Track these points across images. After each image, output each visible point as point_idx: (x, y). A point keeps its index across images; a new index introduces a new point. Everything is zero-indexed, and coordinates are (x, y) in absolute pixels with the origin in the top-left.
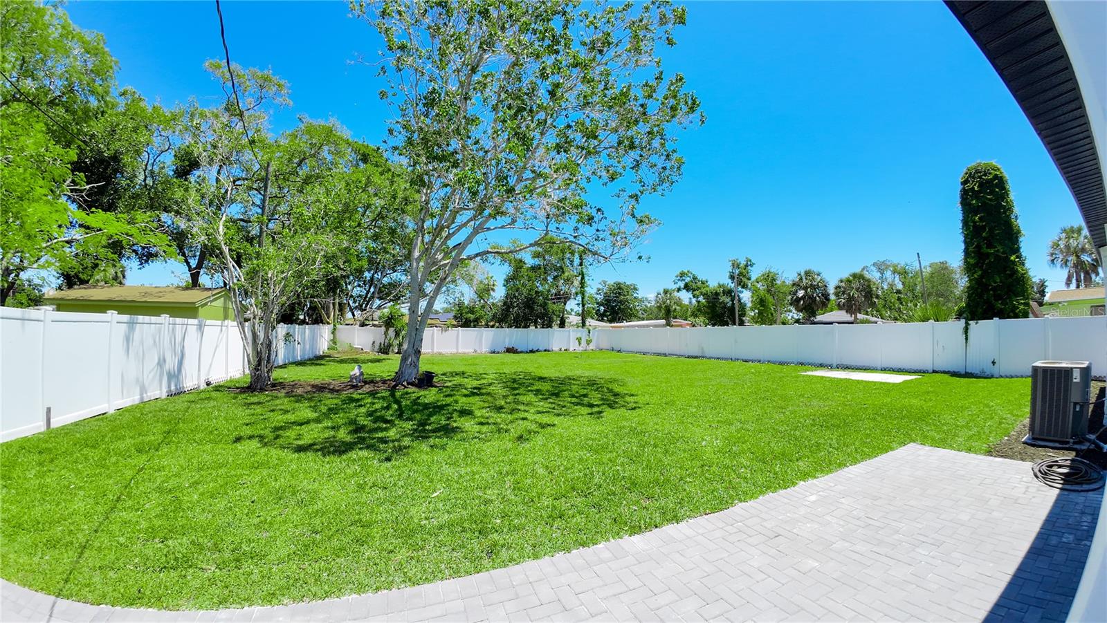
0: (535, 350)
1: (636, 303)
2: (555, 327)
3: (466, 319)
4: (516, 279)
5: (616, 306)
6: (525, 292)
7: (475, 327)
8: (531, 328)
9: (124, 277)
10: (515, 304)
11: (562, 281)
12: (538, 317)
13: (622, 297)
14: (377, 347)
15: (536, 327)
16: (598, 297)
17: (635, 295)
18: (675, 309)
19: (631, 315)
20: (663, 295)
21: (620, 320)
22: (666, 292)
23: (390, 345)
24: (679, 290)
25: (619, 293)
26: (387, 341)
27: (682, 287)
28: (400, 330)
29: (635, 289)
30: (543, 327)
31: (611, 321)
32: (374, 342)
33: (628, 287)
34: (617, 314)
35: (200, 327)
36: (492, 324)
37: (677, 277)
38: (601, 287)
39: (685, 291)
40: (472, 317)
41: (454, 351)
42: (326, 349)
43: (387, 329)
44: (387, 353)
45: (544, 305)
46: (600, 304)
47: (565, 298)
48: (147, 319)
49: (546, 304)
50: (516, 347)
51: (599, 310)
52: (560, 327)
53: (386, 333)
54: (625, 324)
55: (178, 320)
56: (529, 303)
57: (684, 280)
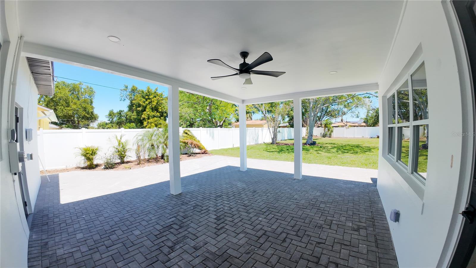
9: (252, 116)
14: (322, 135)
23: (326, 135)
26: (325, 132)
28: (330, 129)
32: (321, 133)
35: (262, 130)
41: (352, 137)
42: (305, 136)
43: (325, 128)
48: (250, 128)
53: (325, 130)
55: (257, 128)
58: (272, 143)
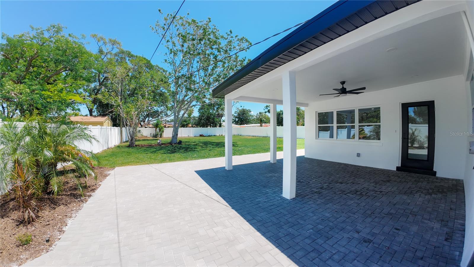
0: (210, 135)
1: (250, 117)
2: (218, 127)
3: (183, 124)
4: (203, 109)
5: (243, 118)
6: (206, 114)
7: (186, 127)
8: (208, 127)
10: (203, 119)
11: (220, 110)
12: (211, 123)
13: (245, 115)
14: (152, 135)
15: (210, 127)
16: (235, 115)
17: (250, 114)
18: (264, 120)
19: (248, 122)
20: (259, 114)
21: (244, 124)
22: (260, 113)
23: (157, 135)
24: (266, 112)
25: (244, 113)
26: (156, 133)
27: (267, 111)
28: (161, 129)
29: (250, 111)
30: (213, 127)
31: (241, 124)
32: (151, 134)
33: (247, 110)
34: (243, 121)
36: (194, 126)
37: (265, 107)
38: (237, 111)
39: (268, 113)
40: (185, 123)
41: (181, 136)
43: (156, 129)
44: (156, 138)
45: (213, 119)
46: (236, 117)
47: (221, 116)
49: (214, 119)
50: (203, 135)
51: (235, 120)
52: (219, 127)
54: (246, 125)
56: (208, 118)
57: (267, 109)
58: (129, 146)
